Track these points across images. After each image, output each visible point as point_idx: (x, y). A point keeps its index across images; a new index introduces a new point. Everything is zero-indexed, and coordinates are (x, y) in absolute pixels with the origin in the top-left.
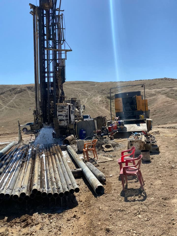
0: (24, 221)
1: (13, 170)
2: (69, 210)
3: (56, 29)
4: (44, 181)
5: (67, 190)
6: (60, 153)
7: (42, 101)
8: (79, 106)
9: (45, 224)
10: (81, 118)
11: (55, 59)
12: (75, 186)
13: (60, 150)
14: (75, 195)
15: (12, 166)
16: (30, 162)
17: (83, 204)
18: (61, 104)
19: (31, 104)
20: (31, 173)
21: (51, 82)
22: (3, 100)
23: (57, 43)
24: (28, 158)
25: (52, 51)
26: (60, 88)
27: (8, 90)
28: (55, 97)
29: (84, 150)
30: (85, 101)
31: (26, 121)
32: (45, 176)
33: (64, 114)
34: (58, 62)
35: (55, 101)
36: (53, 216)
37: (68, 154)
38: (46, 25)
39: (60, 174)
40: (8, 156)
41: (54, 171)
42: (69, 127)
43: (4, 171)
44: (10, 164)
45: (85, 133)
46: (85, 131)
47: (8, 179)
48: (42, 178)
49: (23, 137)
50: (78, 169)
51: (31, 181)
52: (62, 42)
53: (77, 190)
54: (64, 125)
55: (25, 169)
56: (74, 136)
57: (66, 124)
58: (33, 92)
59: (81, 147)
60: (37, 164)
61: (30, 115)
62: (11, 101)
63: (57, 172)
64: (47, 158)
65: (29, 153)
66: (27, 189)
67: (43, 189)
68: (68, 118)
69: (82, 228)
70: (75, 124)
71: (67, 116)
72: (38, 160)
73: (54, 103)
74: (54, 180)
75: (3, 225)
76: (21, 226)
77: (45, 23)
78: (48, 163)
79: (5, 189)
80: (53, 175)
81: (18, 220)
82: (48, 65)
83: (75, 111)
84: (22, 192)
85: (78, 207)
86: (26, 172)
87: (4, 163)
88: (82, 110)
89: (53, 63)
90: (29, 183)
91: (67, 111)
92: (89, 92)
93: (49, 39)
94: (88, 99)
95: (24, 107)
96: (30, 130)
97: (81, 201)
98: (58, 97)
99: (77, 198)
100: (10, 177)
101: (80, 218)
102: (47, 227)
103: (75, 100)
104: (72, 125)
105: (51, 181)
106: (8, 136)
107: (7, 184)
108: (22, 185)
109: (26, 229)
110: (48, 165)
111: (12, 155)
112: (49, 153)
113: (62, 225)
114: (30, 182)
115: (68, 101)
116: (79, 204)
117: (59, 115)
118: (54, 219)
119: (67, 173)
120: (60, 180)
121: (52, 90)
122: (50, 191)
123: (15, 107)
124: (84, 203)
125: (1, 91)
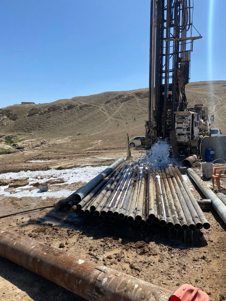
0: (140, 247)
1: (125, 189)
2: (195, 248)
3: (180, 9)
4: (162, 207)
5: (193, 223)
6: (179, 177)
7: (157, 109)
8: (206, 116)
9: (165, 258)
10: (208, 133)
11: (176, 53)
12: (203, 220)
13: (179, 172)
14: (202, 232)
15: (123, 184)
16: (142, 182)
17: (214, 245)
18: (182, 112)
19: (139, 114)
20: (145, 195)
21: (169, 84)
22: (108, 110)
23: (181, 29)
24: (139, 177)
25: (174, 42)
26: (182, 92)
27: (114, 97)
28: (174, 104)
29: (213, 176)
30: (212, 109)
31: (133, 135)
32: (162, 202)
33: (185, 126)
34: (180, 56)
35: (174, 108)
36: (174, 250)
37: (189, 179)
38: (166, 8)
39: (181, 202)
40: (118, 172)
41: (174, 198)
42: (190, 144)
43: (116, 188)
44: (121, 181)
45: (214, 153)
46: (214, 151)
47: (120, 198)
48: (159, 203)
49: (132, 153)
50: (205, 200)
51: (146, 205)
52: (188, 27)
53: (207, 226)
54: (184, 141)
55: (138, 190)
56: (197, 156)
57: (187, 140)
58: (142, 99)
59: (207, 172)
60: (152, 186)
61: (137, 128)
62: (117, 111)
63: (177, 199)
64: (162, 180)
65: (140, 171)
66: (143, 213)
67: (161, 216)
68: (190, 132)
69: (216, 275)
70: (200, 141)
71: (189, 129)
72: (152, 182)
73: (172, 112)
74: (174, 208)
75: (118, 247)
76: (137, 252)
77: (166, 4)
78: (164, 187)
79: (118, 208)
80: (172, 201)
81: (133, 245)
82: (167, 61)
83: (200, 122)
84: (138, 215)
85: (208, 247)
86: (139, 193)
87: (114, 180)
88: (208, 123)
89: (173, 58)
90: (144, 207)
91: (189, 122)
92: (220, 97)
93: (170, 25)
94: (217, 106)
95: (131, 118)
96: (140, 146)
97: (212, 241)
98: (178, 104)
99: (206, 236)
100: (122, 195)
101: (211, 261)
102: (167, 262)
103: (200, 107)
104: (195, 142)
105: (171, 208)
106: (115, 151)
107: (120, 203)
108: (136, 207)
109: (143, 257)
110: (164, 188)
111: (122, 172)
112: (165, 175)
113: (187, 264)
114: (144, 205)
115: (191, 109)
116: (209, 244)
117: (178, 128)
118: (176, 254)
119: (190, 202)
120: (182, 209)
121: (169, 95)
122: (170, 220)
123: (121, 118)
124: (216, 244)
125: (107, 99)
